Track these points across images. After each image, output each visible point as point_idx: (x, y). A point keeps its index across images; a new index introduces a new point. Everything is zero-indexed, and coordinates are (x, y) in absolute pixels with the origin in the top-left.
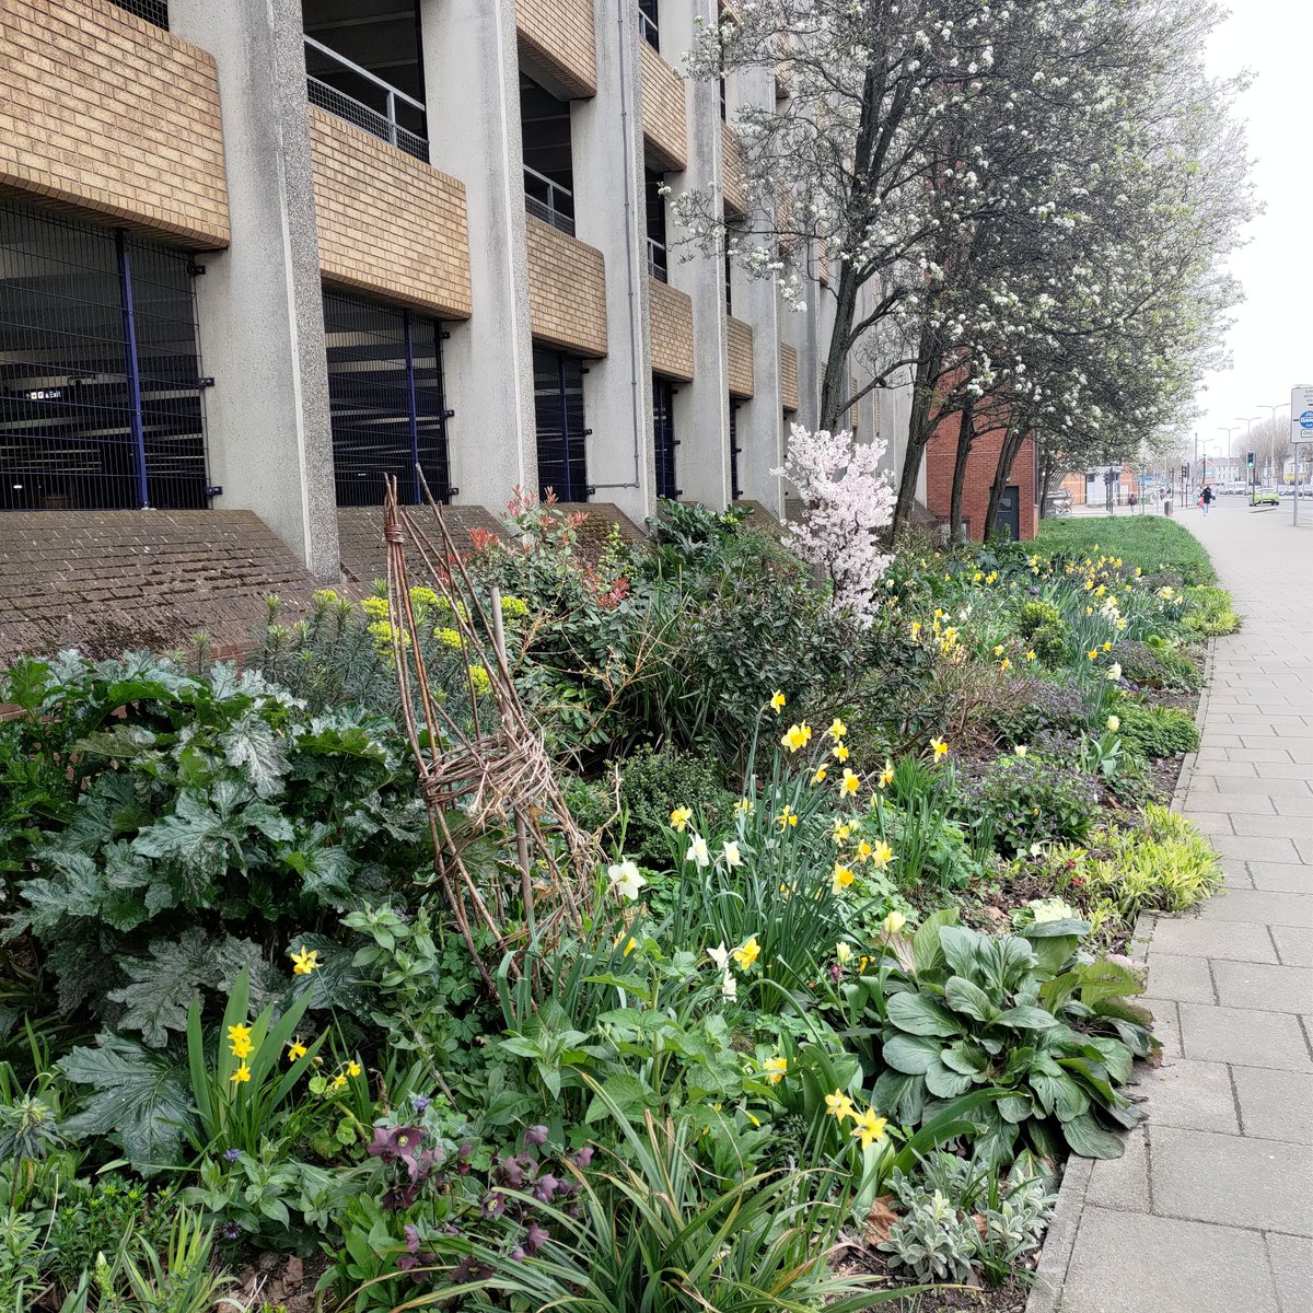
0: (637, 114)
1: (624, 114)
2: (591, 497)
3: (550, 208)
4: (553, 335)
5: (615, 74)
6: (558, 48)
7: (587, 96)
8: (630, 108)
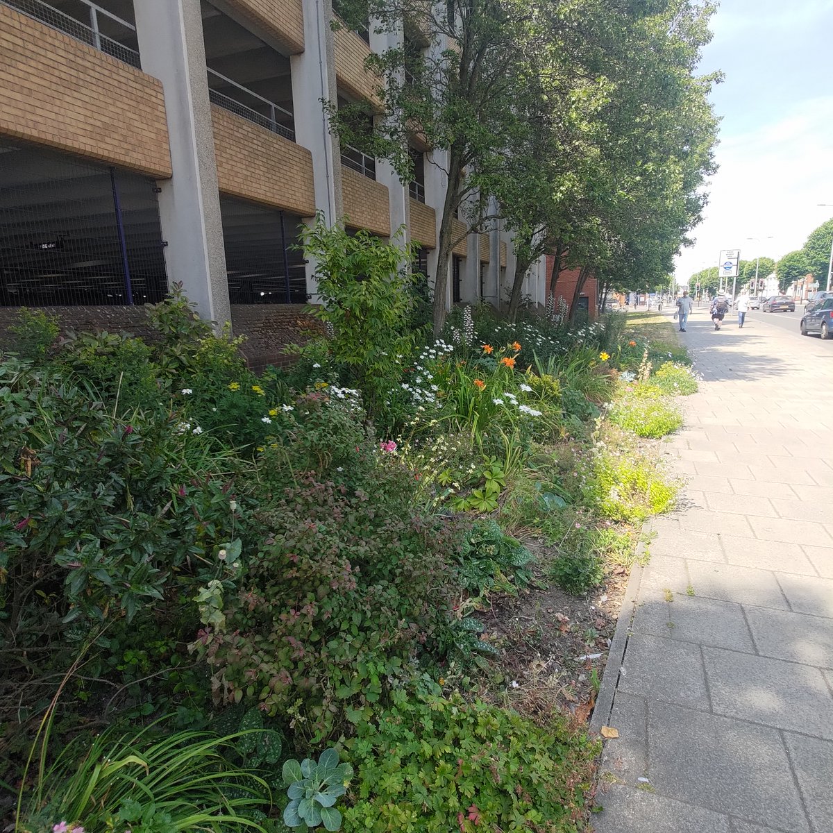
0: (329, 63)
1: (321, 62)
2: (309, 300)
3: (273, 121)
4: (262, 197)
5: (315, 36)
6: (266, 11)
7: (300, 52)
8: (324, 59)
